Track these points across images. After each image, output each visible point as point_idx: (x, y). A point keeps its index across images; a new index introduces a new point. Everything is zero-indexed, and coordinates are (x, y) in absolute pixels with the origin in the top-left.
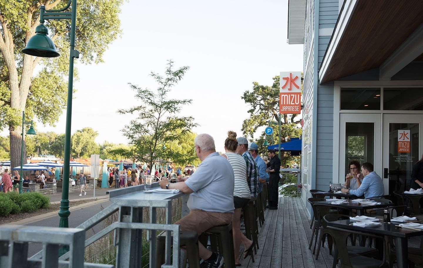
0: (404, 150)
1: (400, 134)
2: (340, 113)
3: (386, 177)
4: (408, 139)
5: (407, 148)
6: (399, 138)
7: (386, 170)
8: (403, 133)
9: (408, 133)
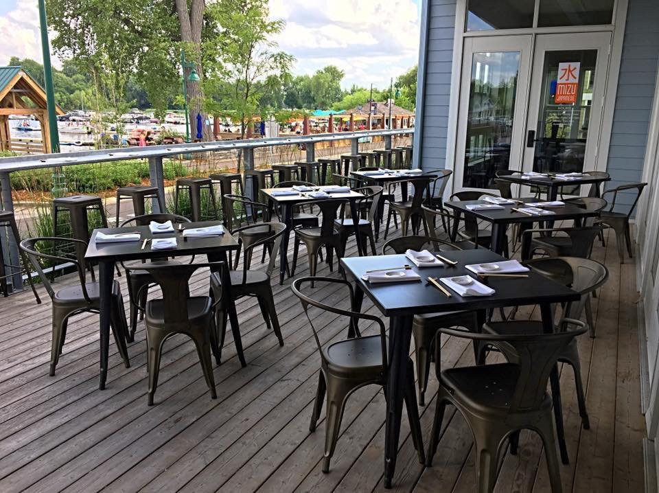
0: (566, 99)
1: (563, 70)
2: (464, 38)
3: (530, 145)
4: (575, 78)
5: (571, 95)
6: (559, 77)
7: (532, 133)
8: (568, 68)
9: (575, 69)
